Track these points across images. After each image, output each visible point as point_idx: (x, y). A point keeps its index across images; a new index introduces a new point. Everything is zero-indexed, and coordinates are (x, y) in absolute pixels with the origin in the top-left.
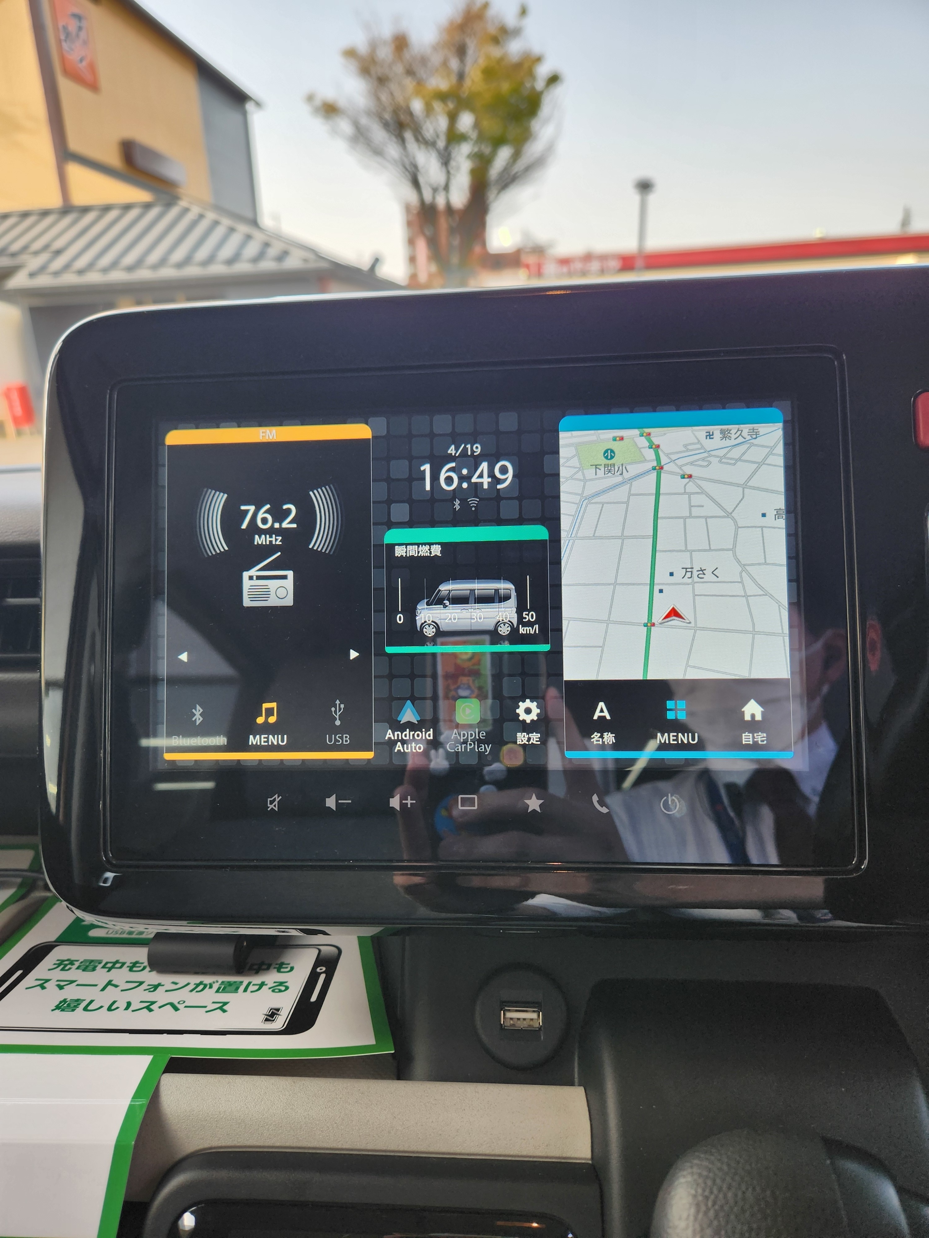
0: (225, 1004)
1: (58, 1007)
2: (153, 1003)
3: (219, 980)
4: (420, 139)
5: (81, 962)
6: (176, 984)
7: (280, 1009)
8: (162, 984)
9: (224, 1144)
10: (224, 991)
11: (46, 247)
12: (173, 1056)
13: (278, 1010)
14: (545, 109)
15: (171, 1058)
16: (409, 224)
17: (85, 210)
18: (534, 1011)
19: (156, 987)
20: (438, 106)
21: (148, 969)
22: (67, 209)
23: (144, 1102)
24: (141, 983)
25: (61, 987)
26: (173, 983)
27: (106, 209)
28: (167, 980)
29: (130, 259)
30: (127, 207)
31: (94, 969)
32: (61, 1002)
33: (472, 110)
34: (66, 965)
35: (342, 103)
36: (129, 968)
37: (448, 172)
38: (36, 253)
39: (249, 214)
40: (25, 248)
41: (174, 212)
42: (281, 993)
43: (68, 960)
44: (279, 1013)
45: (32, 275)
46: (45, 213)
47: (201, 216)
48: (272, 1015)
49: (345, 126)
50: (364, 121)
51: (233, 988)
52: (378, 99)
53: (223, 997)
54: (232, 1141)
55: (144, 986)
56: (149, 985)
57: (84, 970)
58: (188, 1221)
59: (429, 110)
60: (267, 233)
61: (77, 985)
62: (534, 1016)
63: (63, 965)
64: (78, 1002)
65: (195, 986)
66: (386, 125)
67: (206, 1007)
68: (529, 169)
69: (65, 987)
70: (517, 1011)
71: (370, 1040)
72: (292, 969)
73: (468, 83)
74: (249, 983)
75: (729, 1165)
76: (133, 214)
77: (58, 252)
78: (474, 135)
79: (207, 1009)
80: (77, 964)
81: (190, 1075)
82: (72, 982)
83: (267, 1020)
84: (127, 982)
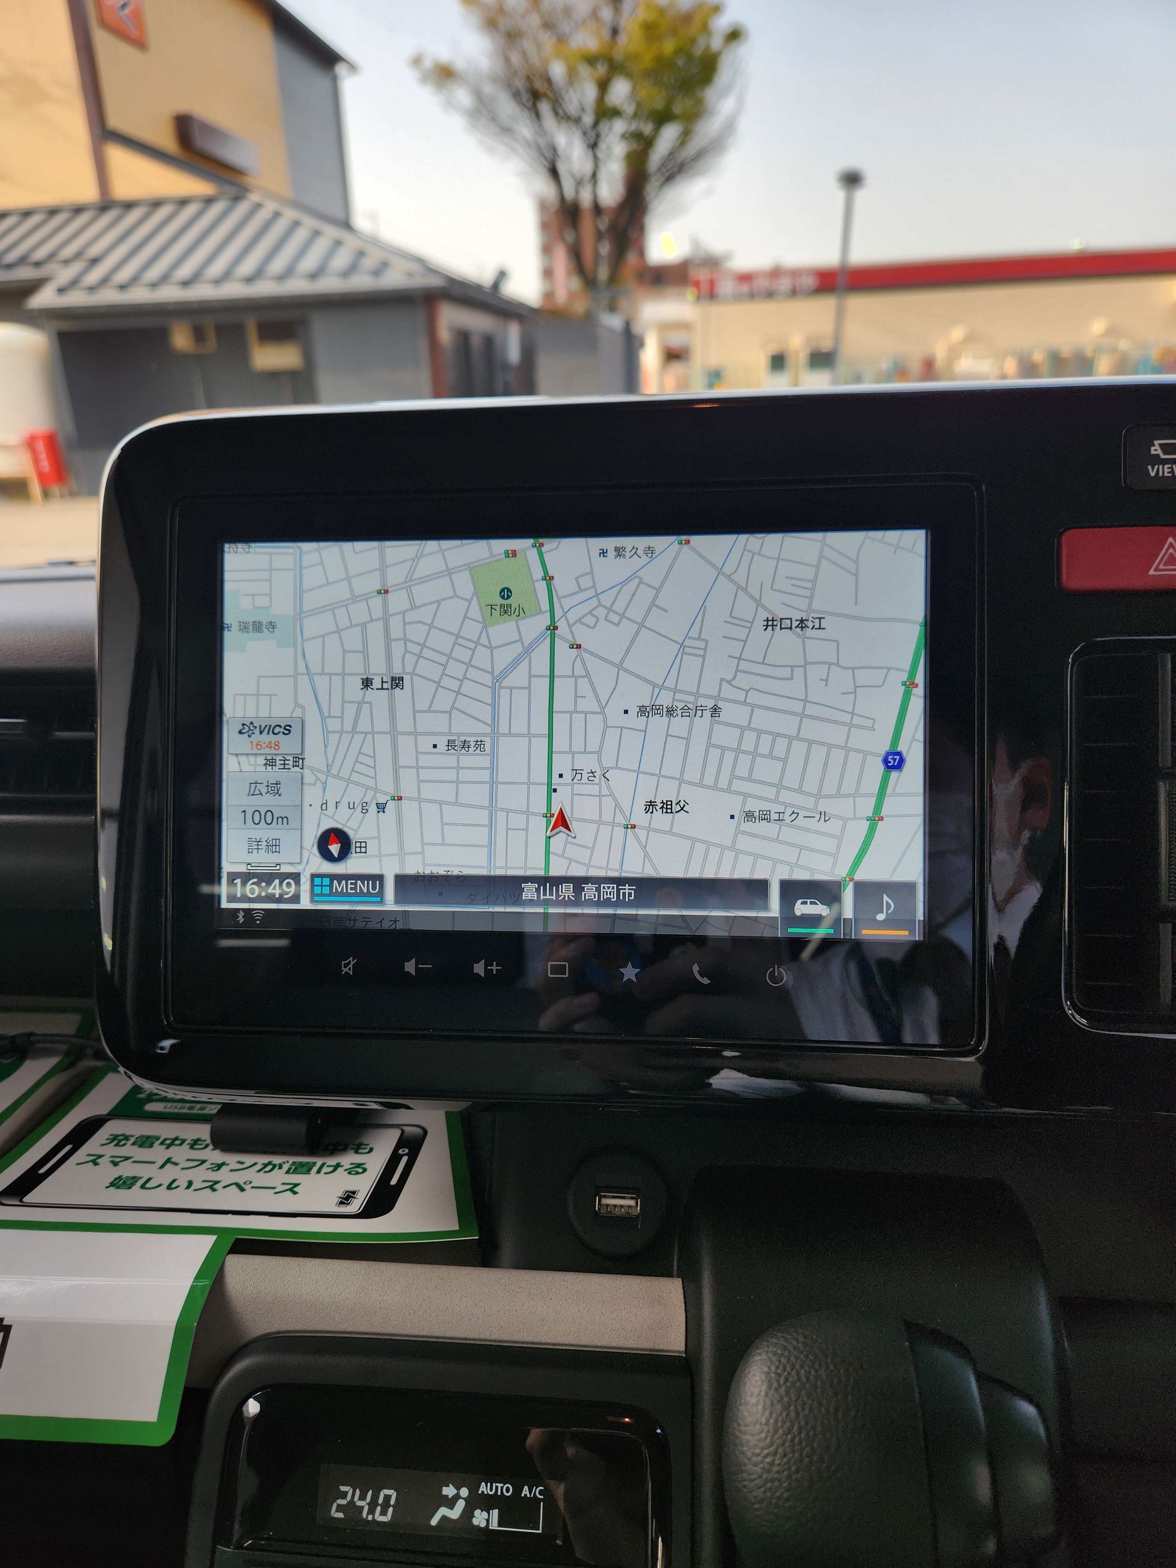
0: (296, 1185)
1: (112, 1184)
2: (217, 1182)
3: (291, 1160)
4: (560, 112)
5: (137, 1138)
6: (242, 1163)
7: (355, 1192)
8: (227, 1163)
9: (292, 1329)
10: (295, 1172)
11: (78, 255)
12: (239, 1237)
13: (354, 1193)
14: (723, 76)
15: (237, 1239)
16: (545, 226)
17: (129, 206)
18: (632, 1198)
19: (219, 1166)
20: (584, 71)
21: (211, 1147)
22: (106, 204)
23: (207, 1282)
24: (203, 1162)
25: (116, 1164)
26: (239, 1162)
27: (156, 204)
28: (232, 1159)
29: (185, 271)
30: (183, 202)
31: (151, 1146)
32: (116, 1179)
33: (629, 75)
34: (120, 1141)
35: (459, 64)
36: (189, 1146)
37: (596, 159)
38: (66, 262)
39: (339, 214)
40: (51, 256)
41: (242, 208)
42: (358, 1176)
43: (122, 1135)
44: (355, 1196)
45: (61, 290)
46: (78, 210)
47: (277, 215)
48: (347, 1197)
49: (463, 96)
50: (488, 89)
51: (306, 1169)
52: (507, 60)
53: (294, 1178)
54: (302, 1325)
55: (206, 1165)
56: (212, 1164)
57: (140, 1146)
58: (253, 1407)
59: (572, 76)
60: (361, 236)
61: (133, 1162)
62: (632, 1203)
63: (117, 1140)
64: (135, 1179)
65: (263, 1166)
66: (516, 95)
67: (274, 1188)
68: (700, 155)
69: (120, 1163)
70: (613, 1197)
71: (453, 1225)
72: (371, 1150)
73: (623, 40)
74: (323, 1165)
75: (804, 1343)
76: (190, 210)
77: (95, 261)
78: (630, 109)
79: (276, 1190)
80: (132, 1140)
81: (257, 1257)
82: (127, 1158)
83: (341, 1203)
84: (188, 1160)
